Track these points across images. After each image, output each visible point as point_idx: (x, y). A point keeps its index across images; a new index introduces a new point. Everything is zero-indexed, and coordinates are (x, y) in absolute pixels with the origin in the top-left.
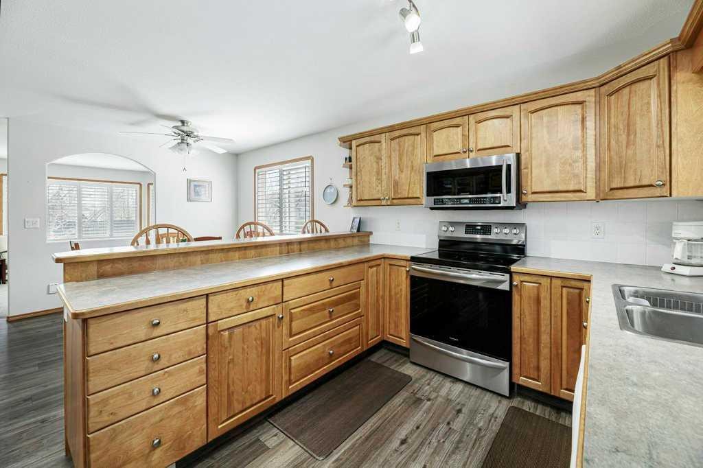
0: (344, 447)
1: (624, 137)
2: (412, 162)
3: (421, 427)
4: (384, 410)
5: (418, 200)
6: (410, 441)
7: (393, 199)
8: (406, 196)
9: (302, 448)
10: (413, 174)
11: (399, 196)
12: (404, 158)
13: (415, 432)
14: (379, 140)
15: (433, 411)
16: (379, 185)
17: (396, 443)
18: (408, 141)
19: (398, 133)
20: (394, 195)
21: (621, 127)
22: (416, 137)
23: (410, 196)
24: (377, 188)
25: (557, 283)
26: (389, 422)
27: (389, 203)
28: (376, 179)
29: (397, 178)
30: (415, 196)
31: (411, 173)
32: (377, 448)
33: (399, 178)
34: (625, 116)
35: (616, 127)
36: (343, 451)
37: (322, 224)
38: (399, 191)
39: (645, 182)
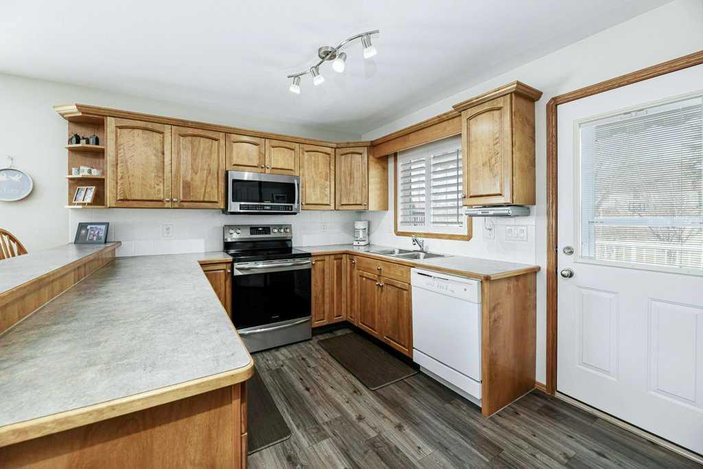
0: (288, 419)
1: (348, 179)
2: (209, 165)
3: (301, 377)
4: (271, 389)
5: (215, 204)
6: (309, 386)
7: (182, 201)
8: (202, 199)
9: (269, 447)
10: (209, 178)
11: (192, 199)
12: (199, 160)
13: (304, 382)
14: (161, 130)
15: (293, 368)
16: (161, 185)
17: (306, 393)
18: (204, 143)
19: (190, 131)
20: (184, 196)
21: (347, 173)
22: (214, 141)
23: (206, 199)
24: (157, 187)
25: (332, 257)
26: (284, 390)
27: (176, 206)
28: (155, 176)
29: (189, 179)
30: (212, 200)
31: (207, 177)
32: (303, 402)
33: (192, 179)
34: (349, 168)
35: (345, 173)
36: (291, 421)
37: (11, 238)
38: (191, 194)
39: (358, 203)
